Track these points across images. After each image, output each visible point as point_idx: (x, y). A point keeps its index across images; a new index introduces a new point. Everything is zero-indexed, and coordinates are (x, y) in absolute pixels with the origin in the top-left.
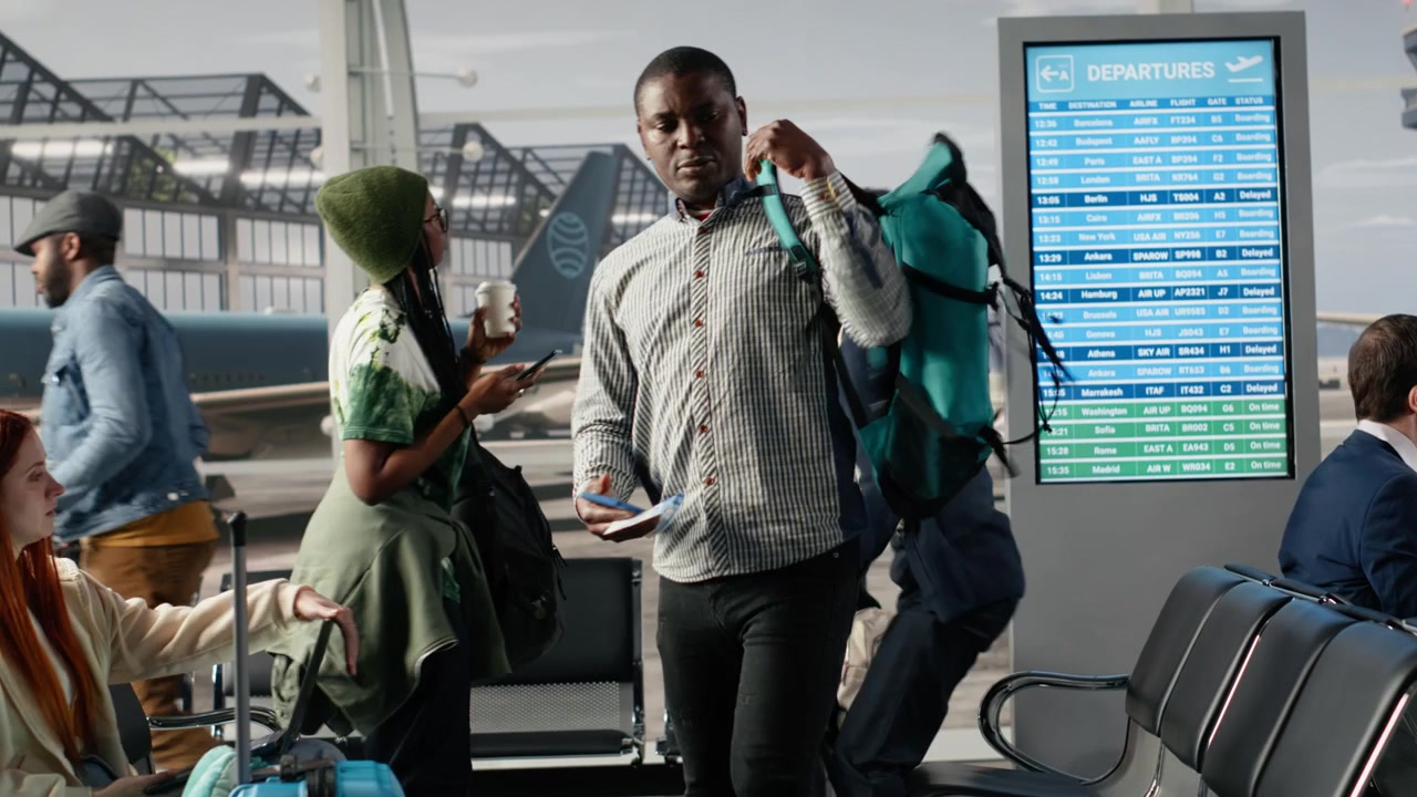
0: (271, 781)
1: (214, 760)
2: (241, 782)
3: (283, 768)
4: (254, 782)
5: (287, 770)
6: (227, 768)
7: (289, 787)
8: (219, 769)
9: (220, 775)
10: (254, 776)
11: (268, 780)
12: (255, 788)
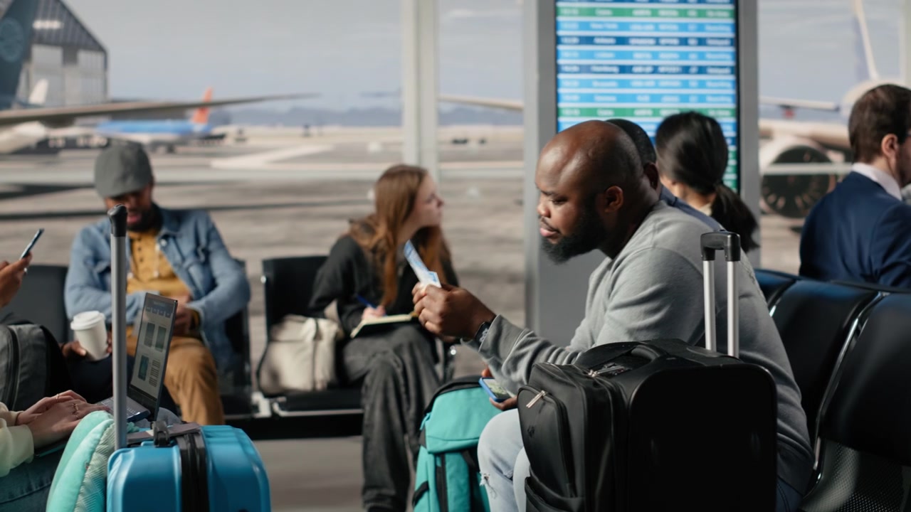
0: (145, 445)
1: (94, 425)
2: (120, 447)
3: (157, 433)
4: (129, 446)
5: (161, 436)
6: (105, 435)
7: (163, 451)
8: (98, 436)
9: (99, 441)
10: (130, 440)
11: (142, 444)
12: (132, 451)
